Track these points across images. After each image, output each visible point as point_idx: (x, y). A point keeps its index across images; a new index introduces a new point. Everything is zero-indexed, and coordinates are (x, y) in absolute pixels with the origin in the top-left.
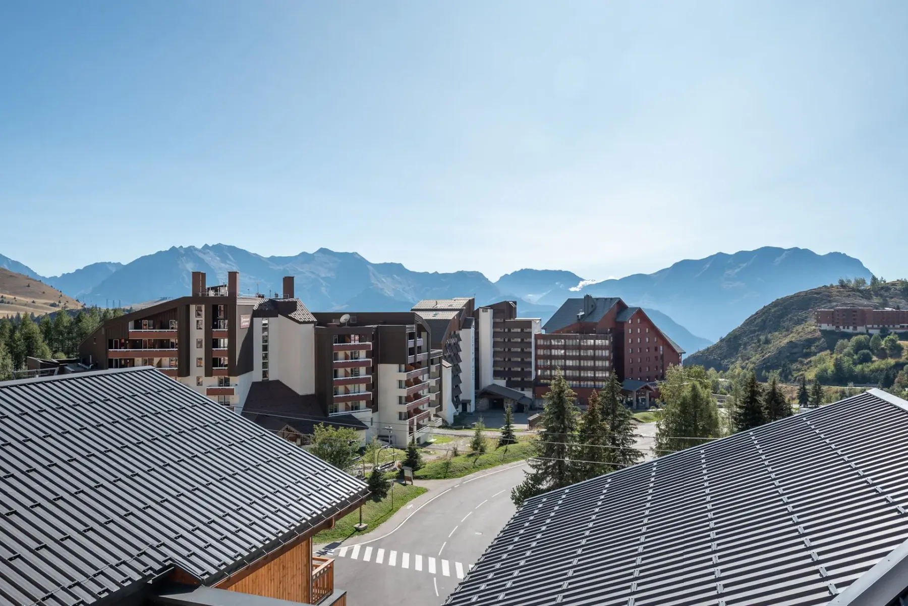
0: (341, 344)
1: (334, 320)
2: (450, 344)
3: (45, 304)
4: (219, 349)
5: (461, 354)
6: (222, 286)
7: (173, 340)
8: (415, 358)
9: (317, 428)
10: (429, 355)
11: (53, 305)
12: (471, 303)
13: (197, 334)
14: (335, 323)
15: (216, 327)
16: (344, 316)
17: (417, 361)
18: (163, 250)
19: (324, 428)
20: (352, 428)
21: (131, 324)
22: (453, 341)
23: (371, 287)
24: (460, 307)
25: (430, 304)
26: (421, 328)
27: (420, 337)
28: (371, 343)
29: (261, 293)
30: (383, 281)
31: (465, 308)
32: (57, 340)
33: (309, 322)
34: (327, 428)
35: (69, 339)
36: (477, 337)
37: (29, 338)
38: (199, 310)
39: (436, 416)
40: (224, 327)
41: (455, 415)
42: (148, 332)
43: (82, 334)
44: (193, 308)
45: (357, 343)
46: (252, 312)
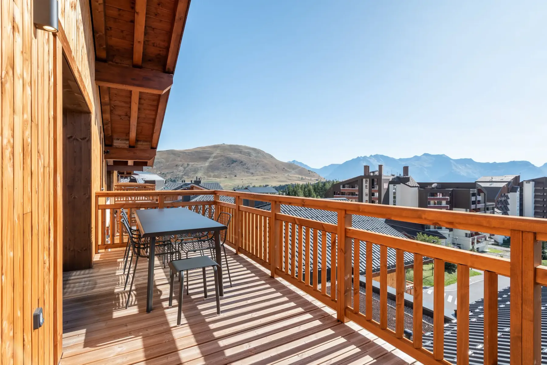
0: (432, 197)
1: (428, 186)
2: (501, 201)
3: (315, 179)
4: (374, 197)
5: (509, 207)
6: (376, 171)
7: (356, 193)
8: (476, 206)
9: (418, 234)
10: (485, 205)
11: (317, 180)
12: (517, 178)
13: (366, 191)
14: (429, 187)
15: (373, 188)
16: (433, 184)
17: (477, 208)
18: (354, 158)
19: (422, 235)
20: (437, 237)
21: (341, 186)
22: (503, 199)
23: (452, 171)
24: (509, 180)
25: (489, 179)
26: (480, 191)
27: (480, 196)
28: (449, 197)
29: (393, 174)
30: (459, 168)
31: (512, 181)
32: (317, 192)
33: (415, 187)
34: (424, 235)
35: (321, 192)
36: (521, 197)
37: (309, 191)
38: (366, 181)
39: (490, 238)
40: (377, 188)
41: (504, 239)
42: (347, 189)
43: (325, 190)
44: (364, 180)
45: (441, 197)
46: (388, 182)
